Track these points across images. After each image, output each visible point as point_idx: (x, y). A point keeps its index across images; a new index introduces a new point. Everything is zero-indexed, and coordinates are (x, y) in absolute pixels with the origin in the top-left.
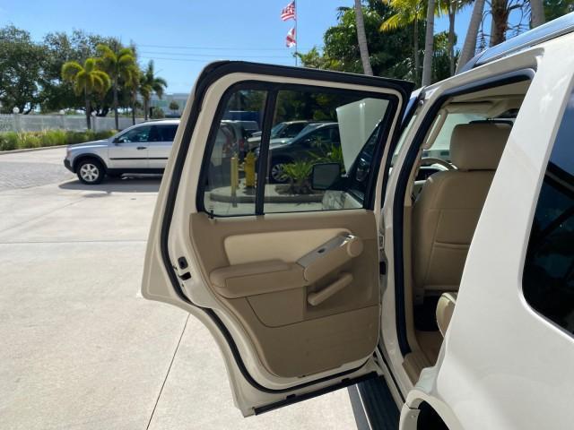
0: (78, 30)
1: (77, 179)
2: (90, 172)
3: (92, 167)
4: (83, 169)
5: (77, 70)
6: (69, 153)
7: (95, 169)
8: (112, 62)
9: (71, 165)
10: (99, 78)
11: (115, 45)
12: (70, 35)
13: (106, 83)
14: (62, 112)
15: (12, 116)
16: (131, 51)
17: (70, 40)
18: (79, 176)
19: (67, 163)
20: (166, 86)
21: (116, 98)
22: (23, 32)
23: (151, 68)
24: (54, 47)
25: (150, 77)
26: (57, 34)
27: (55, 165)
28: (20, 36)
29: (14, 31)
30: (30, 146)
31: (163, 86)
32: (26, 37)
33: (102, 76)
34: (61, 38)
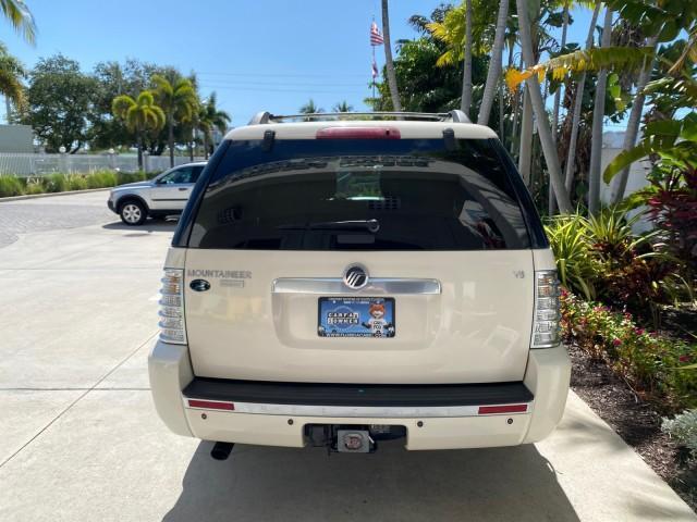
0: (131, 59)
1: (120, 220)
2: (132, 213)
3: (134, 209)
4: (125, 211)
5: (129, 105)
6: (112, 194)
7: (137, 210)
8: (168, 95)
9: (114, 206)
10: (152, 113)
11: (172, 76)
12: (123, 64)
13: (160, 118)
14: (112, 151)
15: (58, 155)
16: (190, 83)
17: (122, 70)
18: (122, 217)
19: (110, 204)
20: (230, 120)
21: (171, 135)
22: (72, 62)
23: (212, 101)
24: (105, 77)
25: (211, 110)
26: (109, 63)
27: (100, 207)
28: (67, 67)
29: (62, 61)
30: (76, 188)
31: (226, 121)
32: (75, 68)
33: (155, 112)
34: (113, 68)
